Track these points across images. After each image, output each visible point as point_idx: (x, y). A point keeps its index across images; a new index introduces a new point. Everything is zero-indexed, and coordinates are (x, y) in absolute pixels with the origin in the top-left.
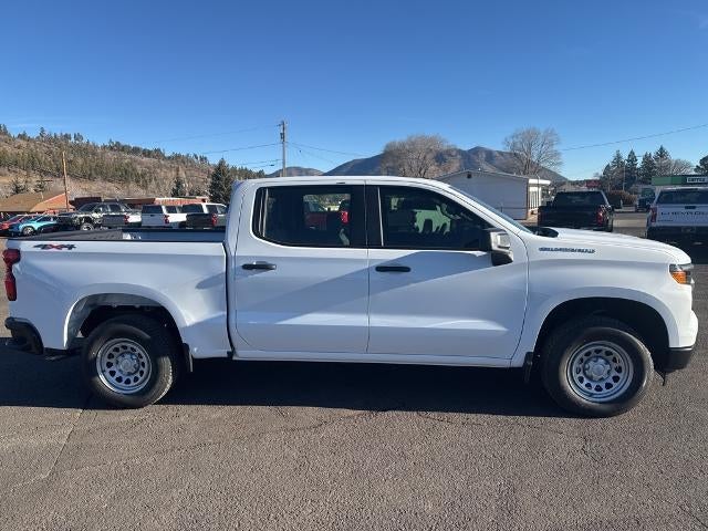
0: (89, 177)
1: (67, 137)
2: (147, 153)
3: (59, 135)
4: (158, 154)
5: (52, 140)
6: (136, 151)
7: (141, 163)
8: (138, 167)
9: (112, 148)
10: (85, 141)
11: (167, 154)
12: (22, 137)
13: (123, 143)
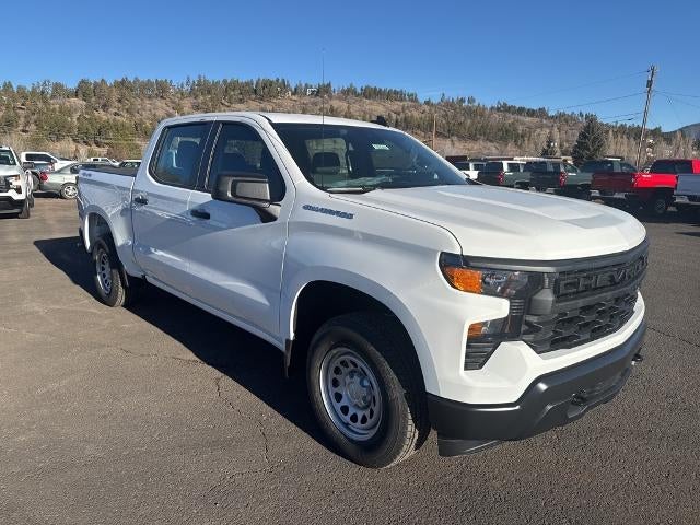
0: (473, 138)
1: (462, 100)
2: (531, 113)
3: (455, 99)
4: (542, 113)
5: (450, 105)
6: (521, 111)
7: (523, 123)
8: (520, 128)
9: (498, 109)
10: (476, 104)
11: (551, 113)
12: (427, 103)
13: (509, 104)
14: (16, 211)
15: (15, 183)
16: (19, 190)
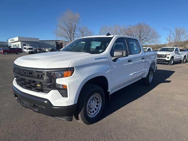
14: (167, 63)
15: (168, 56)
16: (168, 58)
